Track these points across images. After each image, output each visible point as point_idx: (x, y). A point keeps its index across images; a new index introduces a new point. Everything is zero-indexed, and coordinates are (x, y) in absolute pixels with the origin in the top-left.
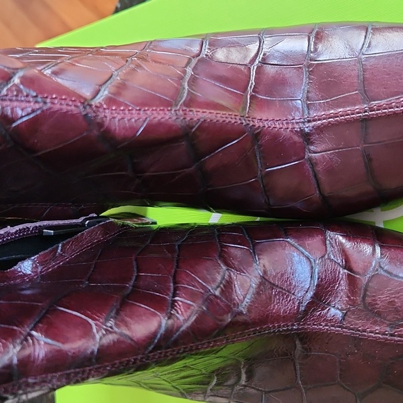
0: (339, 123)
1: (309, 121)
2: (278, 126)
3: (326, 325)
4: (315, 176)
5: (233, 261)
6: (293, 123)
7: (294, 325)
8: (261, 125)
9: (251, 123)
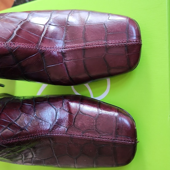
0: (75, 50)
1: (65, 49)
2: (52, 50)
3: (61, 134)
4: (67, 69)
5: (25, 110)
6: (58, 49)
7: (48, 134)
8: (45, 49)
9: (41, 49)
